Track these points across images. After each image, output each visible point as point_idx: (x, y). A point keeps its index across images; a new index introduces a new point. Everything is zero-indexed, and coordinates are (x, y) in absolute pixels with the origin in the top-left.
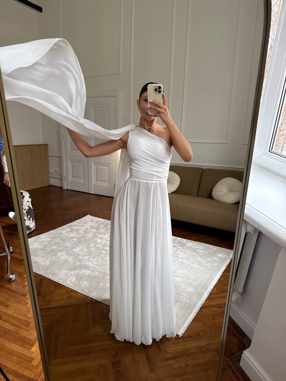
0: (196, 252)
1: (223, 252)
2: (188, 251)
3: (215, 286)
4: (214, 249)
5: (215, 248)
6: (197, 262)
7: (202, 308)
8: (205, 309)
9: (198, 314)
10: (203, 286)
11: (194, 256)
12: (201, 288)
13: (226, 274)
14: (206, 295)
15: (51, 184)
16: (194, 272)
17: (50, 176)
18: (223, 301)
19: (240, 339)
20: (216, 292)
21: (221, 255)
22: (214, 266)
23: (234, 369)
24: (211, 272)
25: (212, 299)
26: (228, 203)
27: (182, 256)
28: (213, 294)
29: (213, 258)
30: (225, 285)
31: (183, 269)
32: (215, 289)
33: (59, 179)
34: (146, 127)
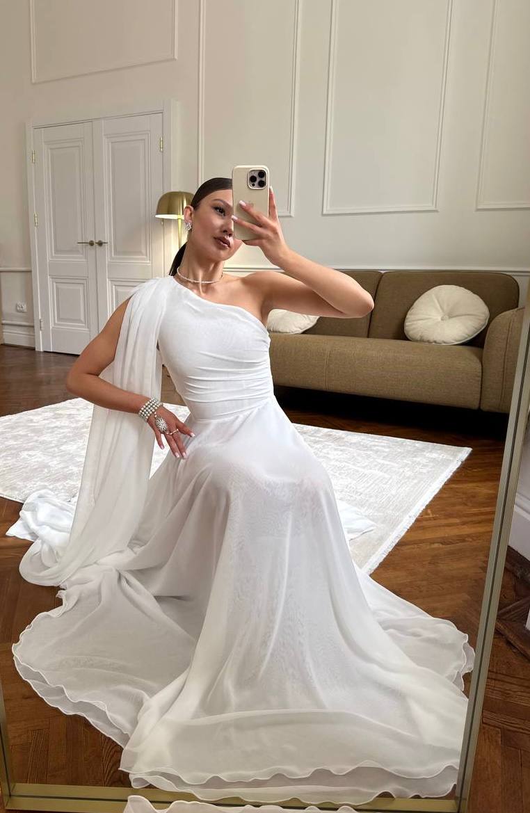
0: (371, 450)
1: (440, 450)
2: (350, 449)
3: (428, 507)
4: (417, 445)
5: (419, 444)
6: (376, 466)
7: (401, 544)
8: (408, 547)
9: (390, 555)
10: (397, 505)
11: (369, 456)
12: (391, 508)
13: (454, 486)
14: (407, 522)
15: (6, 342)
16: (371, 482)
17: (4, 322)
18: (454, 532)
19: (518, 574)
20: (431, 516)
21: (434, 455)
22: (421, 473)
23: (511, 637)
24: (415, 481)
25: (423, 528)
26: (445, 343)
27: (337, 457)
28: (427, 520)
29: (414, 459)
30: (454, 505)
31: (342, 478)
32: (429, 511)
33: (26, 328)
34: (200, 281)
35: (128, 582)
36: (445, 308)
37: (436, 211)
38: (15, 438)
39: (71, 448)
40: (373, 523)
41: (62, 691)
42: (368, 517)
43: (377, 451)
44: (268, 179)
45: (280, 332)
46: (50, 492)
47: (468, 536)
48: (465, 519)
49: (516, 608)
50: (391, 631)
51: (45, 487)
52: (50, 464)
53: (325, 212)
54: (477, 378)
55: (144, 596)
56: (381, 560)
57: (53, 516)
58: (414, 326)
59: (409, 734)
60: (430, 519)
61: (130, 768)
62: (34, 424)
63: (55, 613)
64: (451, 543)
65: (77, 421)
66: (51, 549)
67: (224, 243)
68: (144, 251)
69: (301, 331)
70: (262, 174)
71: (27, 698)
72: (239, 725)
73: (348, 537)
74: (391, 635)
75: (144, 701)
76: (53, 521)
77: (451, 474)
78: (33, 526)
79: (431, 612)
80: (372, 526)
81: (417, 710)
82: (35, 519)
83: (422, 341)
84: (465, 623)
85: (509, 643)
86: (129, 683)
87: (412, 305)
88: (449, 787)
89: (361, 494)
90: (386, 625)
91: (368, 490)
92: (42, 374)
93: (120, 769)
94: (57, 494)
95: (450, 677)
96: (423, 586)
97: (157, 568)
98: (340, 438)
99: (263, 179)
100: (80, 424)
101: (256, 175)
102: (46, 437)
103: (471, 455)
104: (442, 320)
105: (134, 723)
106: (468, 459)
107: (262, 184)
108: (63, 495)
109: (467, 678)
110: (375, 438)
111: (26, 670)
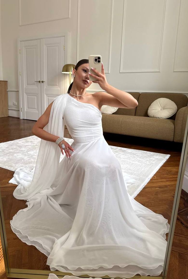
0: (135, 155)
1: (159, 155)
2: (128, 155)
3: (155, 175)
4: (151, 153)
5: (152, 153)
6: (137, 160)
7: (145, 188)
8: (147, 189)
9: (141, 191)
10: (144, 174)
11: (134, 157)
12: (142, 175)
13: (164, 168)
14: (147, 180)
15: (10, 116)
16: (135, 166)
17: (9, 108)
18: (164, 184)
19: (186, 199)
20: (156, 178)
21: (157, 157)
22: (152, 163)
23: (183, 221)
24: (150, 166)
25: (153, 182)
26: (162, 118)
27: (123, 157)
28: (154, 179)
29: (151, 158)
30: (164, 174)
31: (125, 165)
32: (155, 177)
33: (17, 111)
34: (78, 95)
35: (50, 199)
36: (162, 106)
37: (159, 72)
38: (12, 149)
39: (31, 153)
40: (136, 180)
41: (27, 237)
42: (134, 178)
43: (137, 155)
44: (101, 60)
45: (104, 113)
46: (24, 168)
47: (169, 185)
48: (167, 179)
49: (184, 211)
50: (141, 218)
51: (22, 166)
52: (24, 158)
53: (121, 72)
54: (173, 131)
55: (56, 204)
56: (138, 193)
57: (25, 176)
58: (151, 112)
59: (146, 254)
60: (155, 179)
61: (50, 264)
62: (19, 144)
63: (25, 210)
64: (162, 188)
65: (34, 143)
66: (24, 188)
67: (86, 82)
68: (57, 85)
69: (112, 113)
70: (99, 58)
71: (15, 239)
72: (88, 250)
73: (126, 185)
74: (141, 219)
75: (55, 241)
76: (25, 178)
77: (163, 164)
78: (18, 180)
79: (155, 211)
80: (135, 181)
81: (149, 245)
82: (19, 177)
83: (154, 117)
84: (167, 216)
85: (182, 223)
86: (50, 234)
87: (150, 105)
88: (160, 272)
89: (132, 170)
90: (139, 216)
91: (134, 169)
92: (22, 127)
93: (47, 264)
94: (26, 169)
95: (161, 234)
96: (152, 203)
97: (60, 194)
98: (125, 151)
99: (100, 60)
100: (35, 144)
101: (97, 58)
102: (23, 149)
103: (170, 157)
104: (161, 110)
105: (52, 248)
106: (169, 159)
107: (99, 62)
108: (28, 169)
109: (167, 235)
110: (137, 151)
111: (15, 229)
